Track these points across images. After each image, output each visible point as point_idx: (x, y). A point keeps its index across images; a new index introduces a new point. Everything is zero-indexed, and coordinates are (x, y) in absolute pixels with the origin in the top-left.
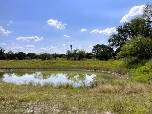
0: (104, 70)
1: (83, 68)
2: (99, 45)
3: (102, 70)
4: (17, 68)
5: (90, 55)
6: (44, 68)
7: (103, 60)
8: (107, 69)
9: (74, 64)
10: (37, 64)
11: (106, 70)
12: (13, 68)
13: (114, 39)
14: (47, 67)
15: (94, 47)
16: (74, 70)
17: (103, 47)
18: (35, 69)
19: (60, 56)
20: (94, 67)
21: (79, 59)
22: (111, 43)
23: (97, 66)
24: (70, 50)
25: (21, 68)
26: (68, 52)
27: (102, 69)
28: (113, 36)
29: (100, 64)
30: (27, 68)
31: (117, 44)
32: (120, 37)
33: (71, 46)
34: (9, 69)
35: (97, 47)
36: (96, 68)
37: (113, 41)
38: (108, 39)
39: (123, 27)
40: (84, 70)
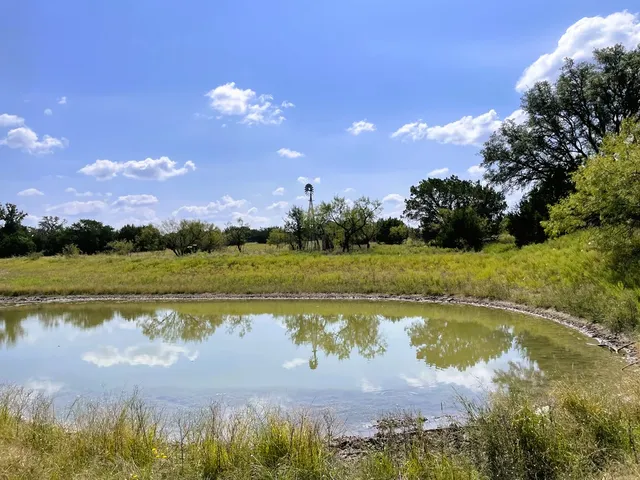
0: (482, 298)
1: (366, 287)
2: (435, 183)
3: (468, 295)
4: (53, 293)
5: (393, 230)
6: (176, 287)
7: (461, 247)
8: (495, 294)
10: (147, 273)
11: (492, 298)
12: (35, 293)
13: (508, 147)
14: (192, 287)
15: (413, 190)
16: (324, 297)
17: (456, 188)
18: (138, 293)
19: (261, 237)
20: (425, 284)
21: (346, 246)
22: (496, 166)
23: (436, 275)
24: (305, 208)
25: (71, 293)
26: (296, 214)
27: (468, 288)
28: (505, 133)
29: (452, 265)
31: (525, 171)
32: (540, 142)
33: (309, 187)
34: (16, 294)
35: (428, 188)
36: (434, 289)
37: (504, 156)
38: (484, 148)
39: (553, 89)
40: (373, 298)
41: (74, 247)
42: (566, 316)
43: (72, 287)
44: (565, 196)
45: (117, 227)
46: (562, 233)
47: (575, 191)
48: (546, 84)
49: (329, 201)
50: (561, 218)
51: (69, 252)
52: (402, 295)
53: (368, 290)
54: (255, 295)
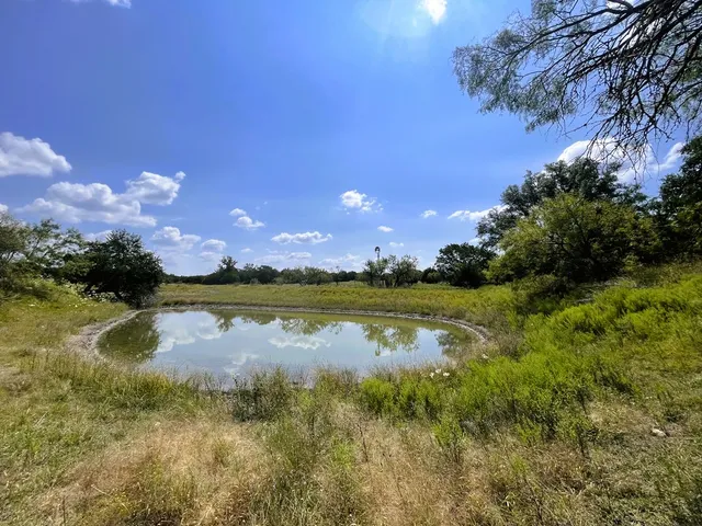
1: (389, 308)
2: (455, 247)
3: (444, 316)
4: (227, 304)
5: (430, 274)
7: (466, 286)
8: (458, 315)
9: (371, 298)
11: (456, 318)
12: (219, 303)
13: (493, 225)
15: (441, 251)
16: (362, 312)
20: (422, 307)
22: (486, 237)
24: (375, 260)
26: (370, 264)
28: (491, 216)
30: (249, 303)
33: (377, 248)
35: (449, 250)
36: (426, 311)
37: (492, 231)
38: (478, 225)
40: (391, 314)
41: (256, 280)
43: (237, 301)
48: (515, 186)
49: (386, 257)
54: (345, 310)
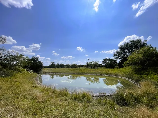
0: (114, 75)
2: (107, 59)
3: (112, 75)
4: (57, 73)
5: (101, 65)
6: (72, 72)
7: (111, 68)
8: (116, 75)
9: (91, 71)
10: (68, 71)
12: (55, 73)
13: (117, 54)
14: (74, 72)
15: (103, 60)
16: (91, 74)
17: (110, 60)
19: (83, 66)
20: (106, 73)
21: (94, 68)
22: (115, 57)
23: (107, 72)
25: (59, 73)
26: (87, 63)
27: (112, 74)
28: (116, 52)
29: (109, 70)
30: (62, 72)
31: (120, 57)
32: (122, 53)
33: (89, 60)
34: (53, 73)
35: (106, 60)
36: (107, 74)
37: (117, 55)
38: (114, 54)
39: (123, 46)
40: (98, 75)
41: (60, 67)
42: (128, 79)
43: (59, 72)
44: (126, 61)
45: (65, 65)
46: (126, 66)
47: (128, 60)
49: (92, 61)
50: (126, 64)
51: (59, 68)
52: (102, 75)
53: (97, 74)
